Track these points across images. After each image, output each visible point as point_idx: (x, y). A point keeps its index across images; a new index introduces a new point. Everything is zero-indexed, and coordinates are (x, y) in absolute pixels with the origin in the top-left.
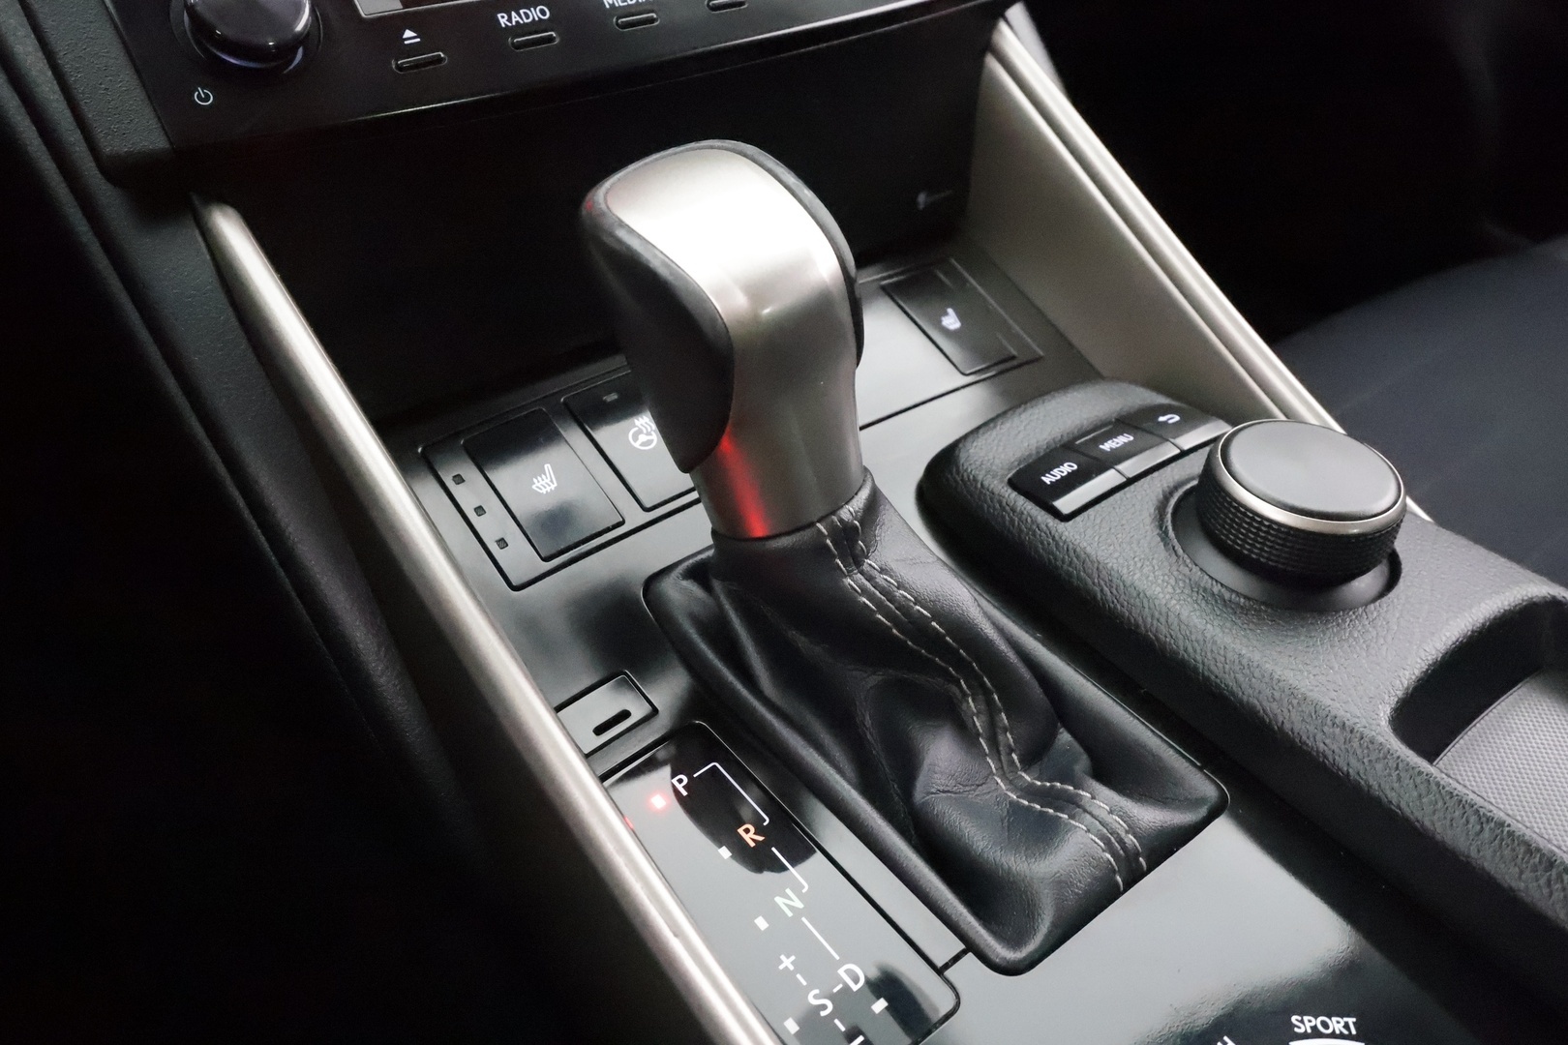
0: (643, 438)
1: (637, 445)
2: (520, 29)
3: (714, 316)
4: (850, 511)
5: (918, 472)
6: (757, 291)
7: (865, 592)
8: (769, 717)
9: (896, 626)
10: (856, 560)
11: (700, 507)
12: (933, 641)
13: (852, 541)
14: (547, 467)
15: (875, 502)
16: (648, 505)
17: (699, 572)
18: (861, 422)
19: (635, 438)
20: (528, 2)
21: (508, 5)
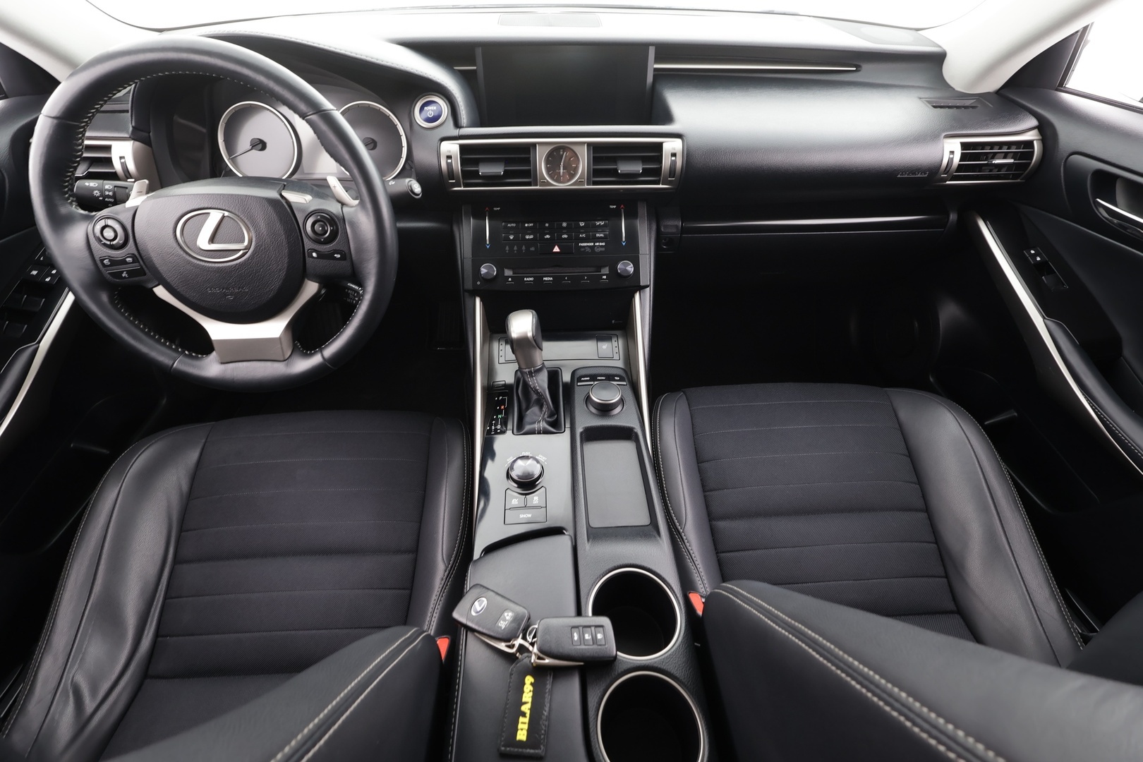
2: (527, 281)
4: (533, 369)
6: (517, 334)
7: (531, 381)
10: (532, 377)
13: (532, 374)
15: (541, 369)
20: (531, 277)
21: (527, 277)
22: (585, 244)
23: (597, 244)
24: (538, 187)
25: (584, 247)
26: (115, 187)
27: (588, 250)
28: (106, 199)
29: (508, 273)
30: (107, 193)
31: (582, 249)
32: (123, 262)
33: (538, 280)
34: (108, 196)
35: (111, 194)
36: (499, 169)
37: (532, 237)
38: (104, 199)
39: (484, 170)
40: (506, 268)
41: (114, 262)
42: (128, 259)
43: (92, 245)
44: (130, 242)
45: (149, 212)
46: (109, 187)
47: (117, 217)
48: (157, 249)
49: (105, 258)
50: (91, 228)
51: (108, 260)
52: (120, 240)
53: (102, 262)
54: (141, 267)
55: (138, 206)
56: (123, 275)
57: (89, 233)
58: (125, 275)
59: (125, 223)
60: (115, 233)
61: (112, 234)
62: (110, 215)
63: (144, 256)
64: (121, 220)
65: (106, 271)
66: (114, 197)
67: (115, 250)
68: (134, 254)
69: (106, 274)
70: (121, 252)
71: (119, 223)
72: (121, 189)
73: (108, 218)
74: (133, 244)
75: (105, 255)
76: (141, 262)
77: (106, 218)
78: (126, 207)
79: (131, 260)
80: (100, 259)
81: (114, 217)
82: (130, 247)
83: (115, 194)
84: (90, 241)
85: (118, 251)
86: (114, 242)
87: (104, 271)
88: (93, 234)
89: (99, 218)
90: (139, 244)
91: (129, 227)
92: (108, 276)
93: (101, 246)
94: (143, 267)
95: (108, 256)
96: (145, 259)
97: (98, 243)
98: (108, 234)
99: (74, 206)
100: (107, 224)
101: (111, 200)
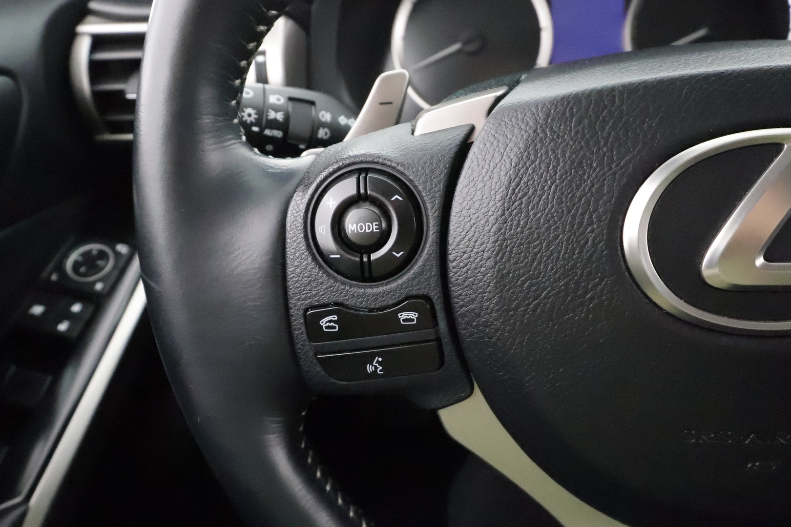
26: (290, 99)
28: (267, 132)
30: (272, 115)
32: (387, 322)
34: (273, 124)
35: (280, 116)
38: (262, 130)
41: (352, 323)
42: (403, 316)
43: (290, 269)
44: (424, 256)
45: (527, 148)
46: (279, 100)
47: (399, 168)
48: (526, 280)
49: (324, 309)
50: (303, 207)
51: (334, 317)
52: (394, 248)
53: (312, 322)
54: (438, 340)
55: (472, 129)
56: (370, 369)
57: (288, 224)
58: (376, 368)
59: (420, 188)
60: (384, 225)
61: (374, 227)
62: (377, 163)
63: (461, 307)
64: (407, 178)
65: (316, 354)
66: (283, 126)
67: (364, 280)
68: (427, 298)
69: (315, 361)
70: (385, 288)
71: (401, 187)
72: (299, 106)
73: (367, 171)
74: (435, 262)
75: (325, 300)
76: (443, 325)
77: (360, 171)
78: (417, 133)
79: (413, 315)
80: (306, 310)
81: (389, 166)
82: (421, 273)
83: (287, 118)
84: (290, 251)
85: (377, 286)
86: (374, 256)
87: (311, 354)
88: (305, 227)
89: (334, 172)
90: (451, 265)
91: (429, 206)
92: (319, 368)
93: (321, 267)
94: (446, 340)
95: (336, 304)
96: (464, 315)
97: (314, 259)
98: (361, 228)
99: (244, 138)
100: (362, 191)
101: (278, 134)
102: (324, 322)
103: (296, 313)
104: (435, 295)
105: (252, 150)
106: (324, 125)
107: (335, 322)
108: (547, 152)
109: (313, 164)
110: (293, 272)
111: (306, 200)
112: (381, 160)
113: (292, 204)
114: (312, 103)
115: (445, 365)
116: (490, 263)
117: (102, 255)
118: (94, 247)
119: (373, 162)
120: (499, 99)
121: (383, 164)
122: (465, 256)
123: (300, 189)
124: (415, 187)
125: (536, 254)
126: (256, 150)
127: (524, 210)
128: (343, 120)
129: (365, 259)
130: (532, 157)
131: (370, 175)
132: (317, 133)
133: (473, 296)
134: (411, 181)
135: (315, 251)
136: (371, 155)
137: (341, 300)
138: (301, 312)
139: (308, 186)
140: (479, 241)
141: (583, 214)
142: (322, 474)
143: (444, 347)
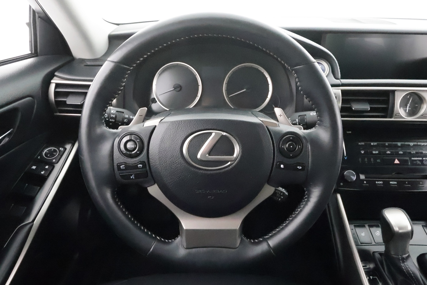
0: (377, 234)
1: (376, 234)
2: (378, 184)
3: (394, 230)
4: (404, 256)
5: (418, 255)
6: (400, 228)
7: (403, 266)
8: (385, 275)
9: (407, 272)
10: (404, 262)
11: (384, 246)
12: (412, 277)
13: (404, 260)
14: (364, 232)
15: (409, 256)
16: (376, 242)
17: (381, 254)
18: (410, 244)
19: (377, 233)
20: (380, 181)
21: (378, 181)
22: (416, 159)
23: (424, 159)
24: (392, 119)
25: (416, 160)
26: (117, 111)
27: (419, 162)
28: (110, 120)
29: (362, 177)
30: (112, 116)
31: (415, 162)
32: (135, 167)
33: (386, 183)
34: (112, 118)
35: (114, 116)
36: (367, 107)
37: (377, 152)
38: (109, 120)
39: (356, 107)
40: (361, 174)
41: (128, 167)
42: (139, 165)
43: (114, 155)
44: (144, 153)
45: (165, 131)
46: (114, 112)
47: (139, 134)
48: (164, 158)
49: (122, 164)
50: (118, 141)
51: (124, 166)
52: (138, 151)
53: (119, 167)
54: (147, 171)
55: (156, 126)
56: (131, 177)
57: (114, 145)
58: (133, 177)
59: (144, 138)
60: (135, 146)
61: (133, 146)
62: (134, 133)
63: (151, 164)
64: (141, 136)
65: (119, 174)
66: (115, 118)
67: (131, 158)
68: (144, 162)
69: (119, 176)
70: (135, 159)
71: (139, 138)
72: (120, 113)
73: (132, 134)
74: (146, 154)
75: (122, 162)
76: (148, 168)
77: (131, 134)
78: (144, 126)
79: (141, 165)
80: (118, 164)
81: (137, 133)
82: (143, 157)
83: (116, 117)
84: (114, 151)
85: (134, 159)
86: (133, 152)
87: (118, 174)
88: (118, 146)
89: (125, 134)
90: (149, 155)
91: (145, 142)
92: (120, 177)
93: (121, 155)
94: (148, 171)
95: (124, 163)
96: (152, 166)
97: (120, 153)
98: (130, 146)
99: (105, 125)
100: (131, 138)
101: (113, 120)
102: (121, 167)
103: (115, 164)
104: (146, 161)
105: (107, 128)
106: (126, 118)
107: (124, 167)
108: (169, 133)
109: (121, 132)
110: (115, 155)
111: (119, 140)
112: (135, 132)
113: (115, 140)
114: (123, 112)
115: (148, 177)
116: (157, 155)
117: (55, 151)
118: (53, 148)
119: (134, 132)
120: (162, 120)
121: (136, 133)
122: (152, 153)
123: (117, 137)
124: (143, 138)
125: (166, 153)
126: (108, 127)
127: (164, 144)
128: (131, 117)
129: (131, 153)
130: (166, 133)
131: (133, 135)
132: (124, 121)
133: (154, 162)
134: (142, 137)
135: (120, 151)
136: (133, 131)
137: (125, 162)
138: (116, 164)
139: (119, 137)
140: (155, 150)
141: (175, 145)
142: (120, 203)
143: (148, 172)
